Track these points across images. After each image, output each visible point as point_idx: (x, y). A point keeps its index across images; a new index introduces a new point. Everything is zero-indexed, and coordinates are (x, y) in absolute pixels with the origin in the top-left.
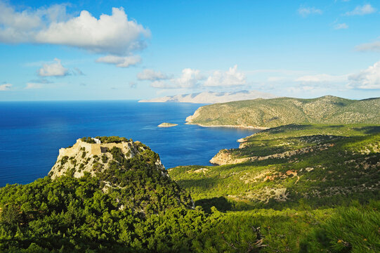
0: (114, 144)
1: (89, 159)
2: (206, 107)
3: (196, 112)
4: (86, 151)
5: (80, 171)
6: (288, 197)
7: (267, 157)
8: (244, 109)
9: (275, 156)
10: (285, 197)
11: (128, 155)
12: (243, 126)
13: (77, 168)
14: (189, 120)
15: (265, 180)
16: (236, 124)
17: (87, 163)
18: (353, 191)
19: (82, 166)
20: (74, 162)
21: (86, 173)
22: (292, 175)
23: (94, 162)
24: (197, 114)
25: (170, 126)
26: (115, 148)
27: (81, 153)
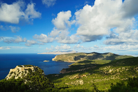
0: (29, 67)
1: (20, 72)
2: (58, 55)
3: (55, 57)
4: (19, 70)
5: (17, 77)
6: (84, 83)
7: (77, 71)
8: (70, 56)
9: (79, 70)
10: (83, 83)
11: (33, 71)
12: (70, 61)
13: (16, 76)
14: (53, 59)
15: (77, 78)
16: (68, 61)
17: (19, 74)
18: (102, 80)
19: (18, 75)
20: (15, 74)
21: (19, 77)
22: (84, 76)
23: (22, 73)
24: (55, 58)
25: (47, 61)
26: (29, 69)
27: (18, 70)
